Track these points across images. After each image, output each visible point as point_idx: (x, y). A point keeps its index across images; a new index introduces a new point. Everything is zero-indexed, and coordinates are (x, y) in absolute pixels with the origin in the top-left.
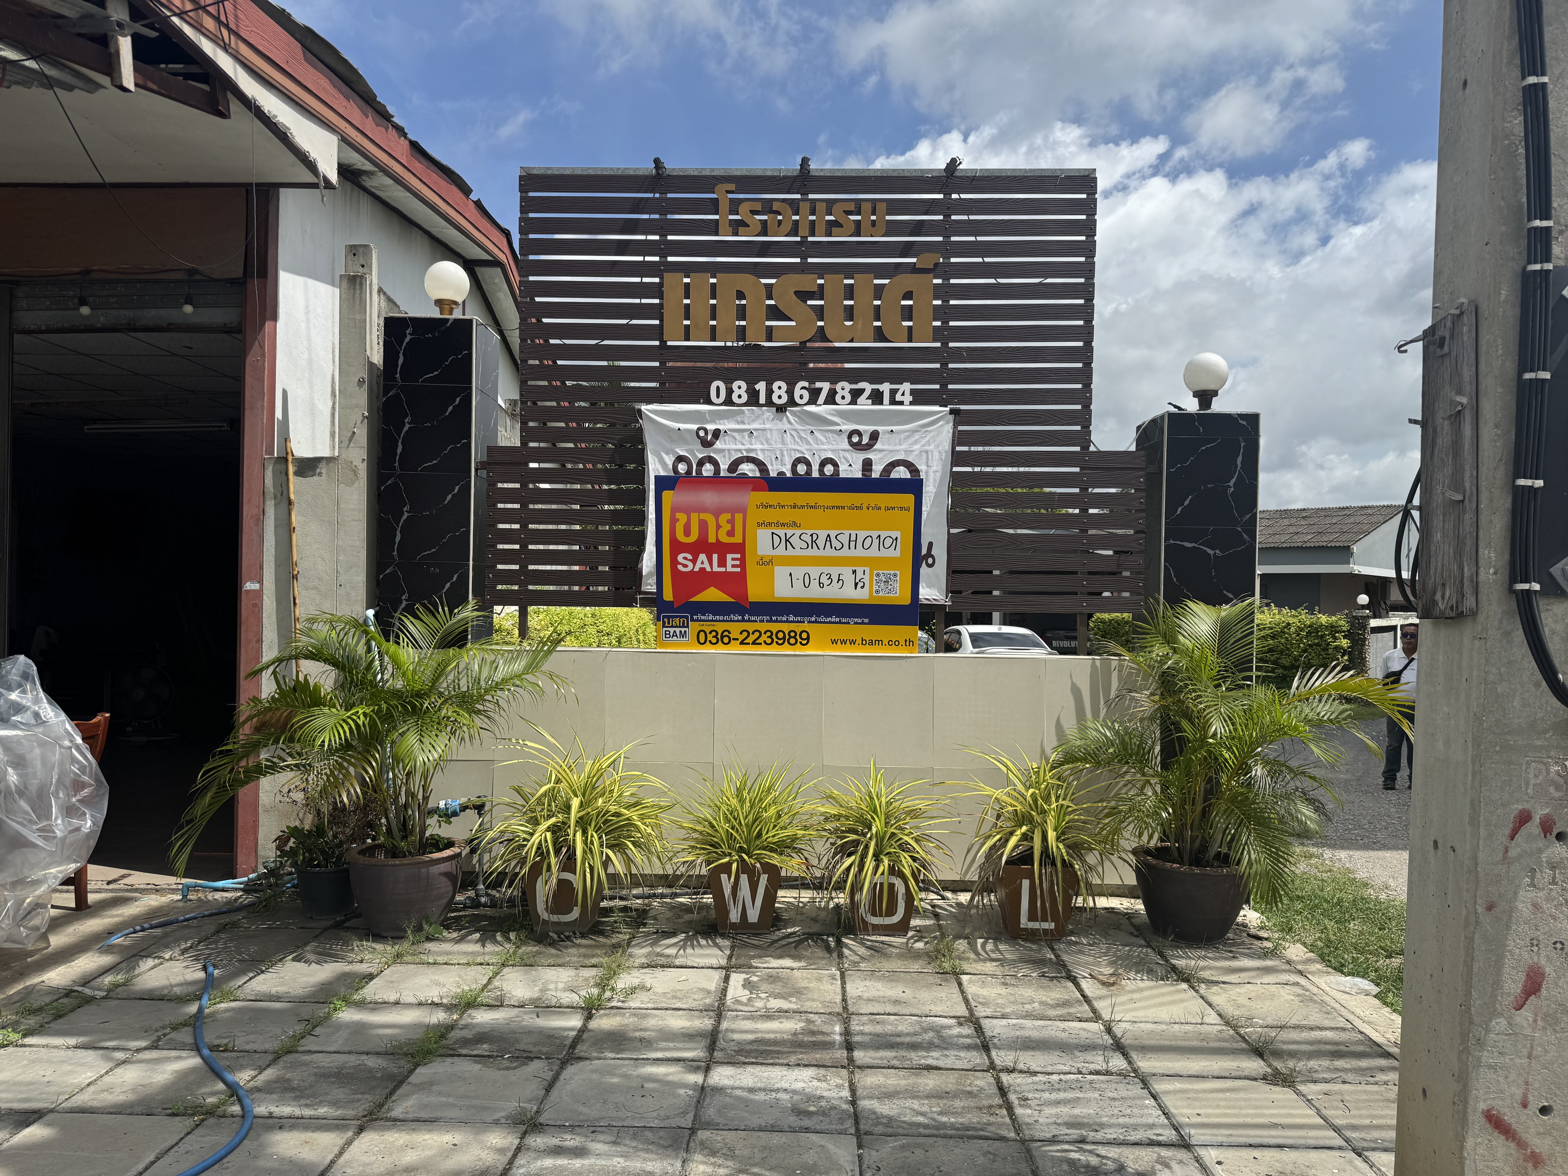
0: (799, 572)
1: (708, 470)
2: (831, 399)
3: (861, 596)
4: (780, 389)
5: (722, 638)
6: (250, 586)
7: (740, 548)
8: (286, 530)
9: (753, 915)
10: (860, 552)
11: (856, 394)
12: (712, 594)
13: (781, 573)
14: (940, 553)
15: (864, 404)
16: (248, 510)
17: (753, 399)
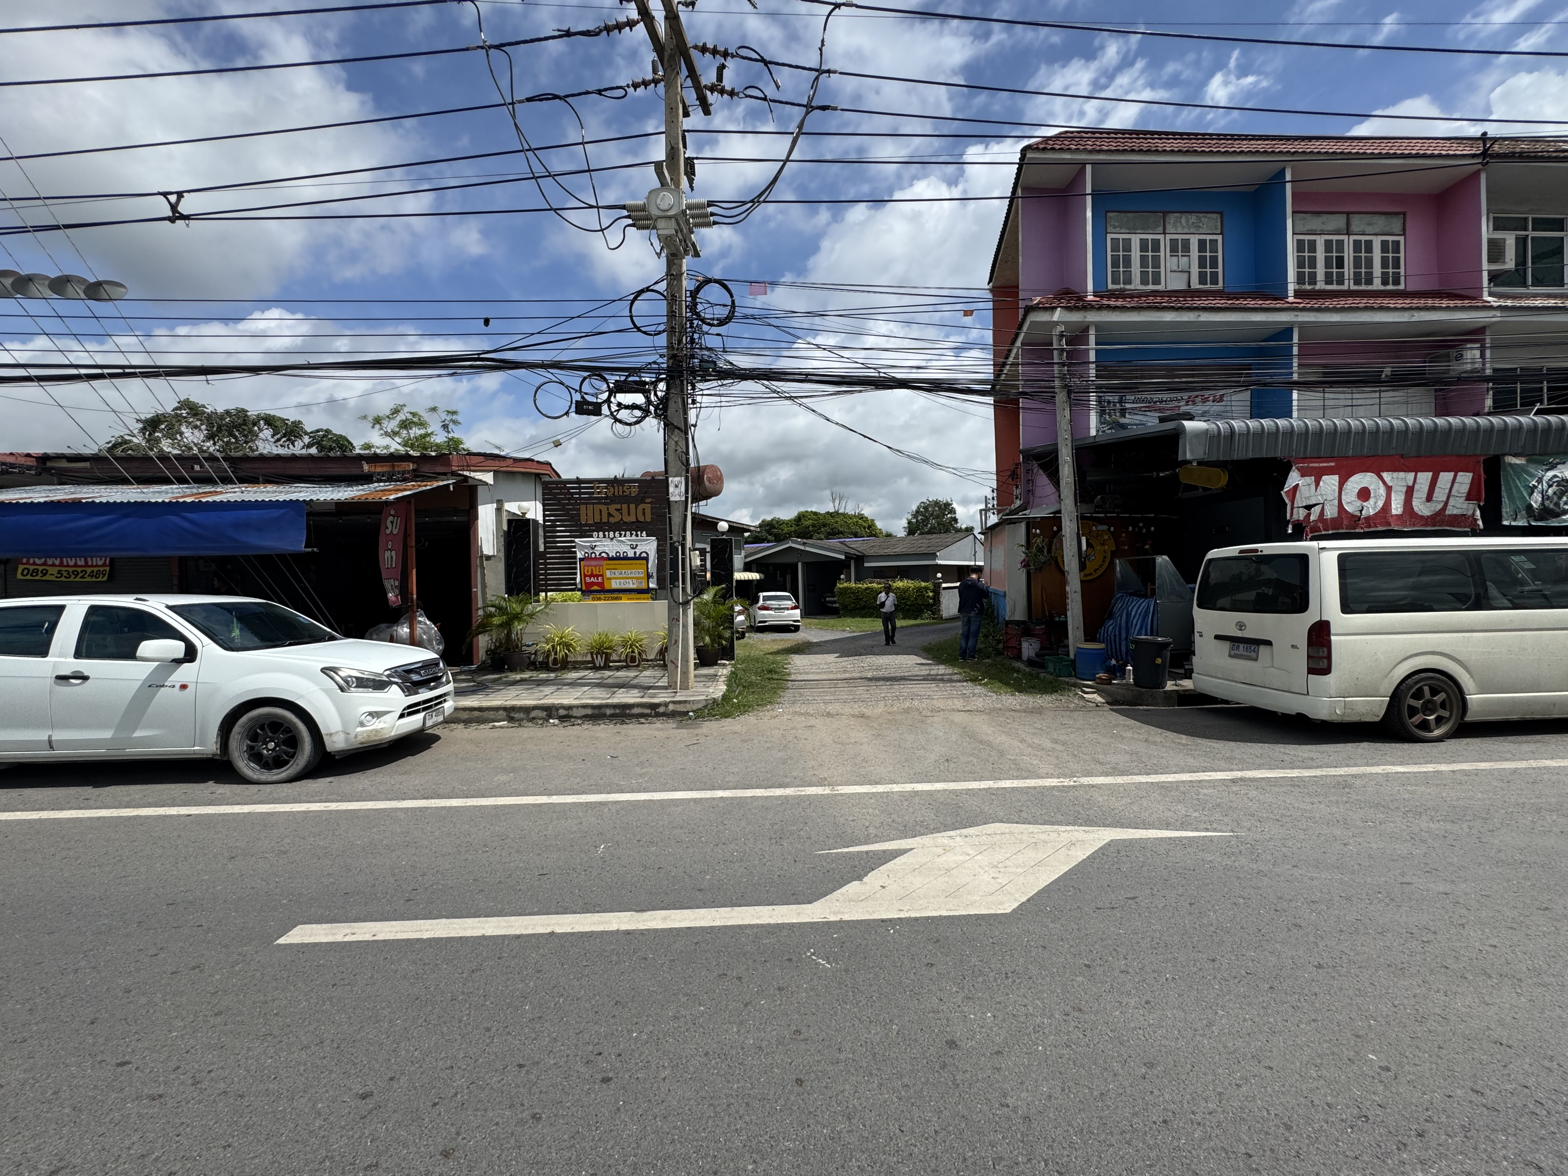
0: (618, 581)
1: (593, 556)
2: (625, 536)
3: (634, 587)
4: (611, 534)
5: (599, 599)
6: (474, 590)
7: (602, 576)
8: (483, 575)
9: (602, 665)
10: (633, 576)
11: (631, 534)
12: (595, 588)
13: (613, 582)
14: (655, 575)
15: (634, 537)
16: (473, 570)
17: (604, 536)
